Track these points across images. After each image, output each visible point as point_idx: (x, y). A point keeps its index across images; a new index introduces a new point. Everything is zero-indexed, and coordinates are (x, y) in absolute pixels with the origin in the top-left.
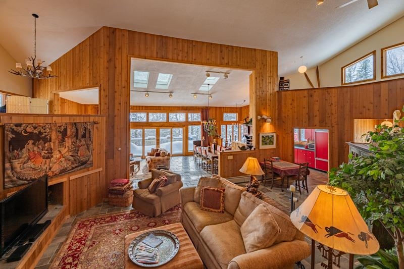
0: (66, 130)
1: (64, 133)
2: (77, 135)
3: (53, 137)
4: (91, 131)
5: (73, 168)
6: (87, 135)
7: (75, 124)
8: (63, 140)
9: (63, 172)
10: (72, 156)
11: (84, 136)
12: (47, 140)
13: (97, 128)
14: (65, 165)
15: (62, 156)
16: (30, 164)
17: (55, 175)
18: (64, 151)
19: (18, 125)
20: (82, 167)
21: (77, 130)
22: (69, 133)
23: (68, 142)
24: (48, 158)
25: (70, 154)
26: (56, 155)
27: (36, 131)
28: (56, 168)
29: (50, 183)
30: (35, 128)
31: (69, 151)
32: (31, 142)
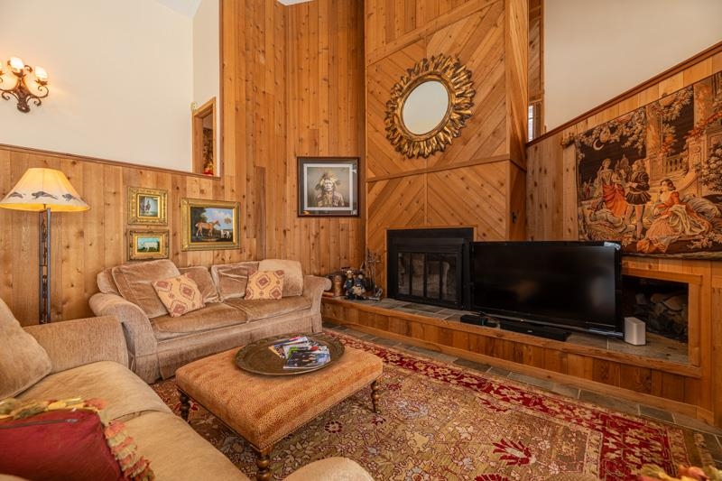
0: (688, 111)
3: (650, 143)
8: (679, 147)
9: (680, 249)
10: (712, 198)
12: (636, 154)
14: (686, 227)
15: (678, 198)
16: (604, 212)
17: (655, 254)
18: (683, 180)
19: (589, 134)
24: (639, 201)
25: (706, 190)
26: (660, 196)
27: (616, 137)
28: (660, 233)
30: (613, 130)
31: (701, 180)
32: (606, 163)
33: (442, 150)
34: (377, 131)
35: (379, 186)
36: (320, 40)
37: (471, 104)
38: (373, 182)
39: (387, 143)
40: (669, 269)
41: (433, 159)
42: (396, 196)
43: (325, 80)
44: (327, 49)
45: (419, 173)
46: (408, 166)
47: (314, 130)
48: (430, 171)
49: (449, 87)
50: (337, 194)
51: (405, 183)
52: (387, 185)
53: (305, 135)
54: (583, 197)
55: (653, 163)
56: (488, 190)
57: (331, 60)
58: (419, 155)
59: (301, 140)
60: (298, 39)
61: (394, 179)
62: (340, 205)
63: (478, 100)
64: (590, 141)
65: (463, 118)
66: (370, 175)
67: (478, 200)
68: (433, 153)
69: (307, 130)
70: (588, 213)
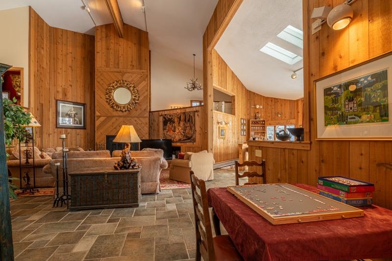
0: (180, 116)
1: (180, 118)
2: (185, 120)
3: (176, 121)
4: (193, 117)
5: (184, 140)
6: (190, 120)
7: (185, 113)
8: (179, 123)
9: (180, 141)
10: (183, 132)
11: (189, 121)
12: (174, 122)
13: (198, 115)
14: (181, 137)
15: (179, 132)
16: (168, 133)
17: (177, 142)
18: (180, 128)
19: (166, 115)
20: (187, 141)
21: (185, 116)
22: (182, 118)
23: (182, 123)
24: (174, 131)
26: (177, 131)
27: (170, 118)
28: (177, 138)
29: (173, 144)
30: (170, 116)
31: (182, 129)
32: (169, 123)
33: (129, 111)
34: (101, 98)
35: (102, 119)
36: (68, 48)
37: (138, 100)
38: (99, 117)
39: (106, 104)
40: (178, 144)
41: (125, 113)
42: (110, 123)
43: (70, 66)
44: (72, 53)
45: (120, 117)
46: (115, 113)
47: (65, 88)
48: (124, 117)
49: (131, 93)
50: (76, 119)
51: (114, 119)
52: (106, 119)
53: (60, 90)
54: (164, 129)
55: (176, 124)
56: (143, 125)
57: (73, 59)
58: (120, 110)
59: (58, 92)
60: (57, 44)
61: (109, 118)
62: (77, 124)
63: (140, 99)
64: (166, 117)
65: (136, 103)
66: (97, 113)
67: (140, 128)
68: (125, 111)
69: (61, 88)
70: (165, 133)
